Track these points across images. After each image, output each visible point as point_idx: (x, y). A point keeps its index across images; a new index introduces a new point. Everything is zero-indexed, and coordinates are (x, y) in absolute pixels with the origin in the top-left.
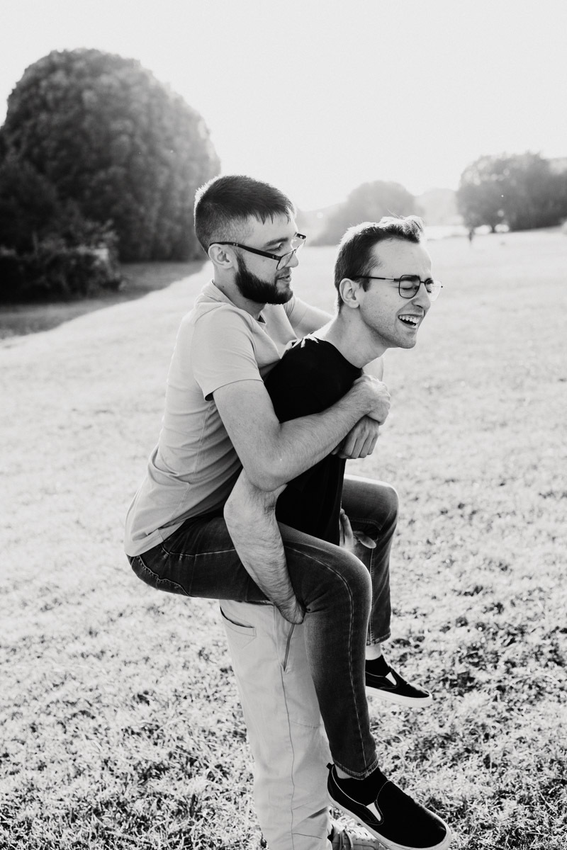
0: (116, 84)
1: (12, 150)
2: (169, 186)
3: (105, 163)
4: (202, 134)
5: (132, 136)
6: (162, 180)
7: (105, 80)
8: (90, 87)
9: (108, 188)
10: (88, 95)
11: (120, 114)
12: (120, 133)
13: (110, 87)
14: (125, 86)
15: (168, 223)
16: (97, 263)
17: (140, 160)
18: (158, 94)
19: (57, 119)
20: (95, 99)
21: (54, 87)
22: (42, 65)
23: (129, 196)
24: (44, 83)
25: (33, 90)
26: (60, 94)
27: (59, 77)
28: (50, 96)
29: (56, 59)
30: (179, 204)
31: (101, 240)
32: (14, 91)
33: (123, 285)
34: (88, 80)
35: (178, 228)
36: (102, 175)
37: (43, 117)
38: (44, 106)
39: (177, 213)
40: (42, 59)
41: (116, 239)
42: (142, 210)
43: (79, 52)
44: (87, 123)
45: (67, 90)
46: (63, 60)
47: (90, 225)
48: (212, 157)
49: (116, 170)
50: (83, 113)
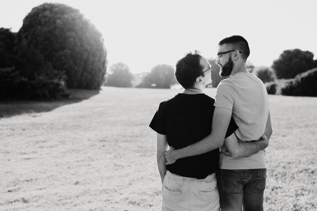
0: (70, 18)
1: (24, 40)
2: (87, 59)
3: (63, 48)
4: (101, 41)
5: (74, 39)
6: (85, 57)
7: (66, 16)
8: (59, 18)
9: (63, 58)
10: (58, 21)
11: (71, 30)
12: (70, 37)
13: (67, 19)
14: (74, 19)
15: (85, 74)
16: (61, 87)
17: (77, 48)
18: (86, 23)
19: (45, 29)
20: (61, 23)
21: (45, 17)
22: (41, 8)
23: (71, 62)
24: (40, 15)
25: (36, 17)
26: (47, 20)
27: (47, 13)
28: (43, 20)
29: (46, 6)
30: (90, 67)
31: (62, 78)
32: (27, 17)
33: (70, 96)
34: (59, 15)
35: (89, 76)
36: (61, 53)
37: (39, 28)
38: (40, 23)
39: (90, 70)
40: (41, 6)
41: (67, 78)
42: (76, 68)
43: (56, 4)
44: (57, 32)
45: (50, 18)
46: (49, 7)
47: (56, 72)
48: (104, 50)
49: (67, 51)
50: (56, 28)
